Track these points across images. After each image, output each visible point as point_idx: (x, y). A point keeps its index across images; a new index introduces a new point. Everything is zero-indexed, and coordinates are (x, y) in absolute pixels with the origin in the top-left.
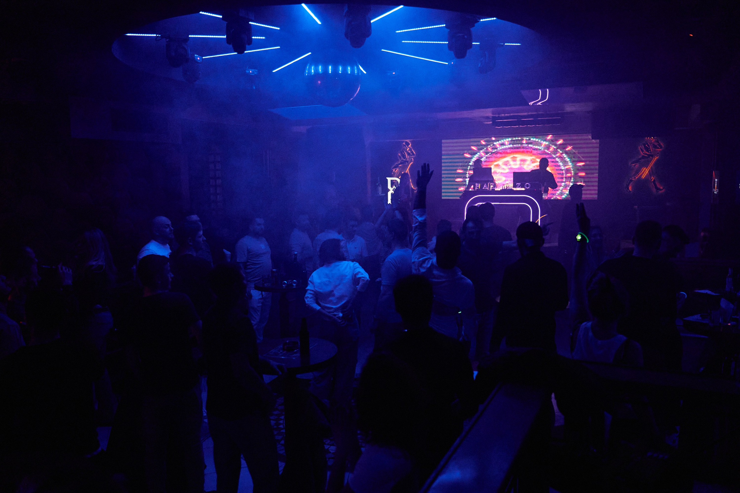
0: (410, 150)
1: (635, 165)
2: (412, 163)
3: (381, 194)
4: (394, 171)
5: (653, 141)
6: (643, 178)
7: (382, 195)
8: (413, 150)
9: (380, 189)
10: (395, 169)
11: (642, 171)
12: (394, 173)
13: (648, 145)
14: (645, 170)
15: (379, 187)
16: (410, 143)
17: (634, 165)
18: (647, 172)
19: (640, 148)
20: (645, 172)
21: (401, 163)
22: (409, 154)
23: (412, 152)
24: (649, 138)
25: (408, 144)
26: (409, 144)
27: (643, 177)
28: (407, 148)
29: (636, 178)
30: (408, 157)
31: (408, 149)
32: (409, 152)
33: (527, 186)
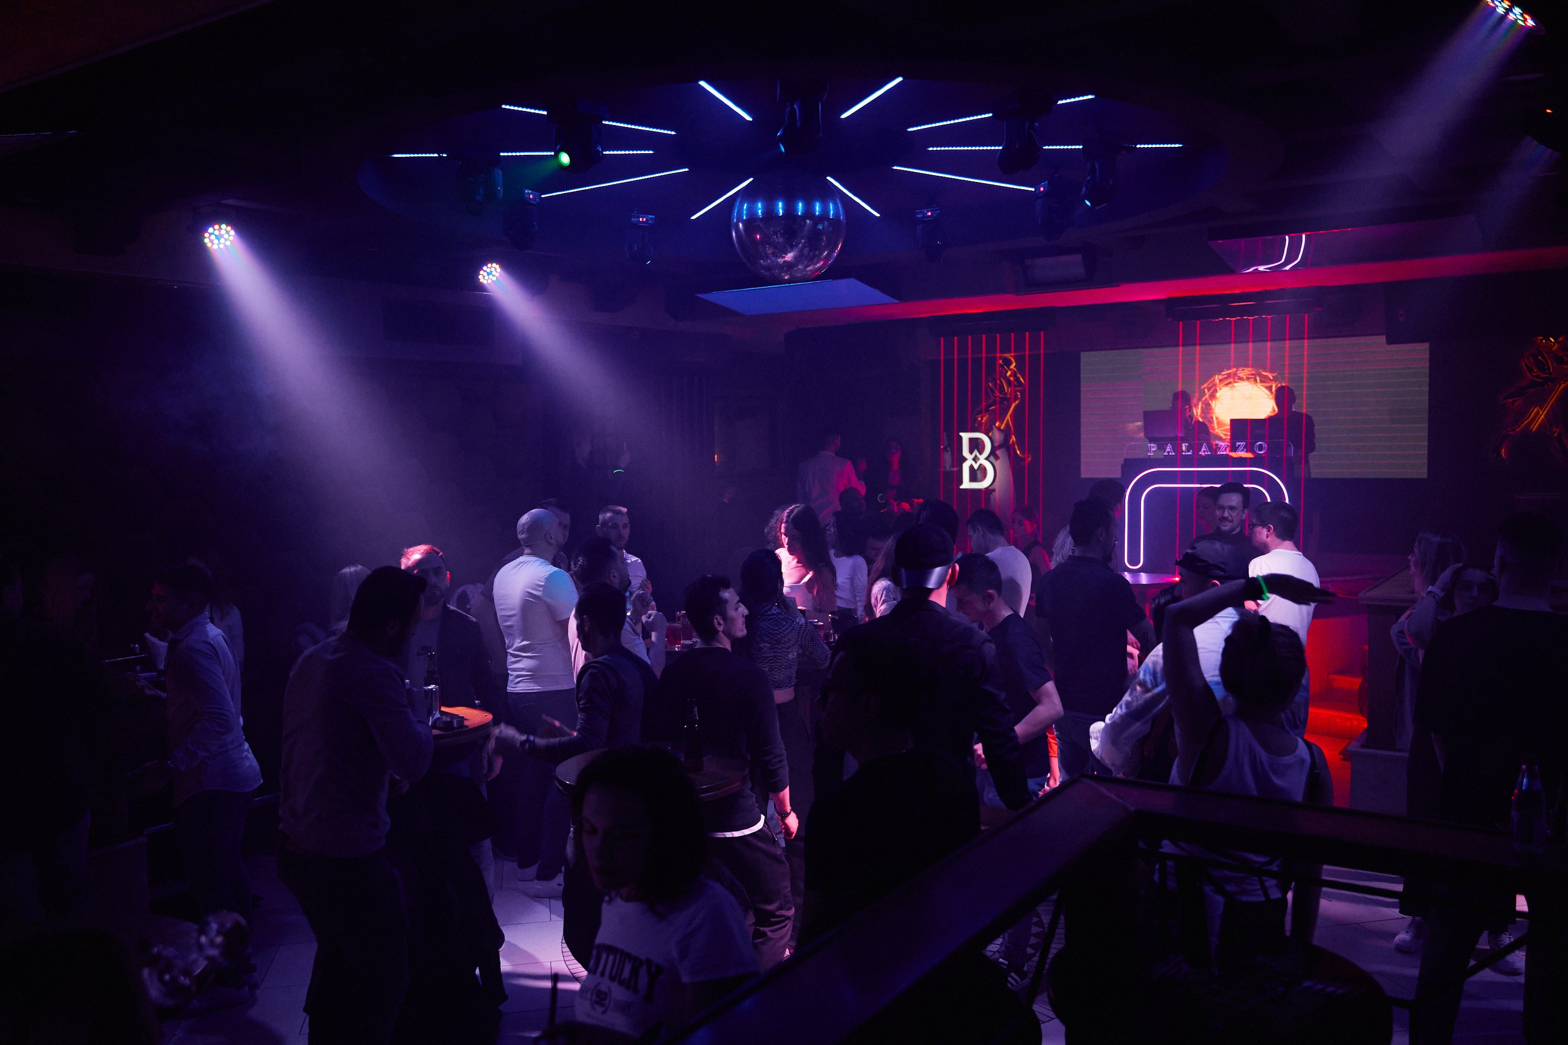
0: (1014, 374)
1: (1514, 401)
2: (1017, 402)
3: (950, 467)
4: (979, 419)
5: (1554, 349)
6: (1534, 430)
7: (952, 469)
8: (1018, 375)
9: (948, 457)
10: (981, 416)
11: (1530, 415)
12: (980, 423)
13: (1543, 357)
14: (1538, 413)
15: (945, 452)
16: (1013, 360)
17: (1510, 400)
18: (1542, 416)
19: (1525, 363)
20: (1539, 416)
21: (994, 403)
22: (1009, 383)
23: (1017, 379)
24: (1546, 342)
25: (1009, 363)
26: (1011, 363)
27: (1535, 427)
28: (1007, 372)
29: (1517, 430)
30: (1008, 390)
31: (1009, 373)
32: (1012, 379)
33: (1261, 448)
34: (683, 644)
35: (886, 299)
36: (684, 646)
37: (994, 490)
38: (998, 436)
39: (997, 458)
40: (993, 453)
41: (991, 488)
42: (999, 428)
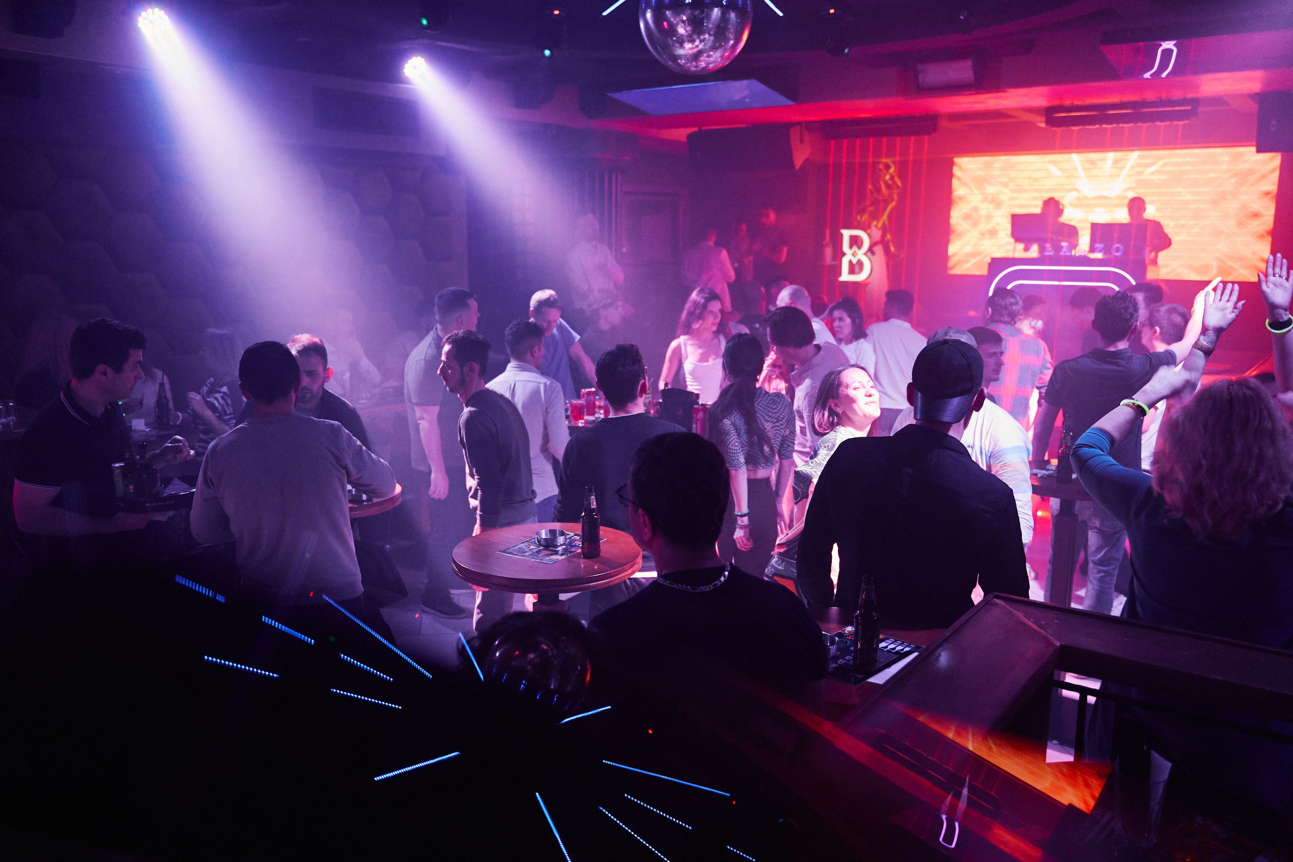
0: (892, 178)
2: (893, 203)
3: (829, 260)
4: (859, 218)
7: (832, 262)
8: (896, 179)
9: (828, 251)
10: (859, 215)
15: (827, 247)
16: (892, 165)
21: (872, 204)
22: (888, 187)
23: (895, 183)
25: (887, 167)
26: (890, 168)
28: (886, 175)
30: (887, 191)
31: (888, 177)
32: (890, 182)
33: (1117, 250)
34: (586, 420)
35: (784, 101)
36: (587, 422)
37: (869, 283)
38: (877, 234)
39: (873, 253)
40: (871, 250)
41: (866, 281)
42: (876, 226)
